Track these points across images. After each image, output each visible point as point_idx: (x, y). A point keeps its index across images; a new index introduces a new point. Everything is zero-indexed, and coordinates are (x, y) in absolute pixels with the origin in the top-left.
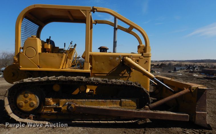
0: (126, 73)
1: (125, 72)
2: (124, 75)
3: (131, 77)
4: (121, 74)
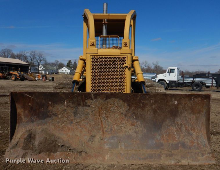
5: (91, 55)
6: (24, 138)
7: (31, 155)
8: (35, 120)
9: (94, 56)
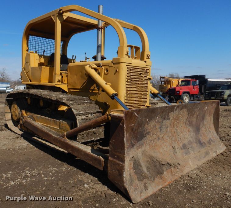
0: (95, 89)
1: (95, 87)
2: (94, 92)
3: (100, 94)
4: (91, 90)
5: (126, 65)
6: (132, 168)
7: (150, 183)
8: (134, 144)
9: (129, 66)
